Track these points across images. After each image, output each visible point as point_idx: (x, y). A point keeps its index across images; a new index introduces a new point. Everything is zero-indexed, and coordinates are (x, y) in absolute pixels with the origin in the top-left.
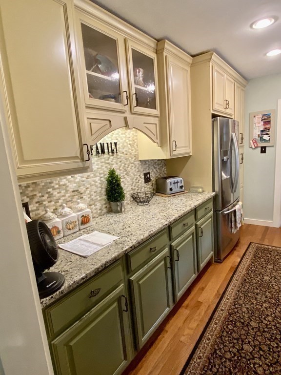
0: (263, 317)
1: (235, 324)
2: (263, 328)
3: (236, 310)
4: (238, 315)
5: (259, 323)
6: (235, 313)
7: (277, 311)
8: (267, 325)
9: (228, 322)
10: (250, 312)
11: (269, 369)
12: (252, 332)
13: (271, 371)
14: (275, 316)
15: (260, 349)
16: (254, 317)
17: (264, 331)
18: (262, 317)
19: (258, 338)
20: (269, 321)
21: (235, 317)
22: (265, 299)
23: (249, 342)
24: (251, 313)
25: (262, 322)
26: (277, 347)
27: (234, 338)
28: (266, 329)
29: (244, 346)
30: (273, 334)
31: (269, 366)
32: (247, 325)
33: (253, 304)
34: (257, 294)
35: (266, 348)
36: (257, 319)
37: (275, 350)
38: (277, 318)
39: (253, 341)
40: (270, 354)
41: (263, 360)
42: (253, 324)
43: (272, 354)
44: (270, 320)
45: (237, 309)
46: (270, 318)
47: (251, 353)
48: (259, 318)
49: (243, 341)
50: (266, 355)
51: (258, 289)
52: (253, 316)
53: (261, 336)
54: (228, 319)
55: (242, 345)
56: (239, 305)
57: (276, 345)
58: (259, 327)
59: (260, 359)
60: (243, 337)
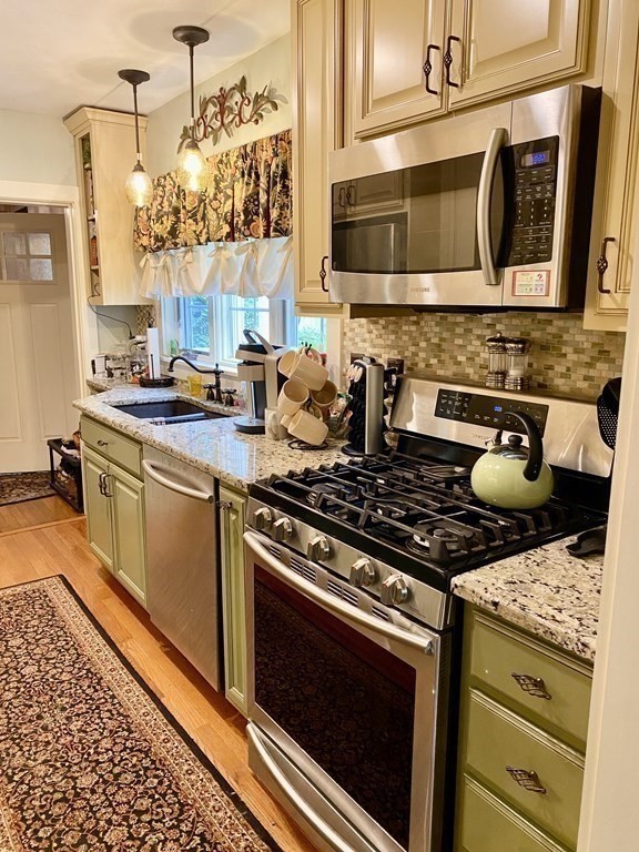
0: (92, 751)
1: (48, 817)
2: (111, 772)
3: (25, 787)
4: (38, 792)
5: (93, 770)
6: (27, 793)
7: (104, 720)
8: (111, 760)
9: (28, 827)
10: (58, 765)
11: (181, 831)
12: (97, 799)
13: (187, 832)
14: (111, 731)
15: (139, 813)
16: (75, 768)
17: (117, 776)
18: (89, 754)
19: (118, 798)
20: (107, 750)
21: (37, 803)
22: (65, 714)
23: (109, 822)
24: (63, 765)
25: (98, 762)
26: (161, 783)
27: (73, 845)
28: (117, 770)
29: (106, 839)
30: (134, 766)
31: (178, 827)
32: (77, 795)
33: (48, 743)
34: (39, 717)
35: (146, 802)
36: (84, 765)
37: (161, 790)
38: (116, 732)
39: (114, 812)
40: (160, 806)
41: (159, 825)
42: (86, 781)
43: (162, 802)
44: (108, 746)
45: (22, 783)
46: (106, 743)
47: (131, 837)
48: (86, 760)
49: (96, 833)
50: (158, 814)
51: (31, 706)
52: (70, 767)
53: (119, 788)
54: (24, 819)
55: (101, 840)
56: (22, 770)
57: (156, 781)
58: (101, 776)
59: (153, 830)
60: (89, 825)
